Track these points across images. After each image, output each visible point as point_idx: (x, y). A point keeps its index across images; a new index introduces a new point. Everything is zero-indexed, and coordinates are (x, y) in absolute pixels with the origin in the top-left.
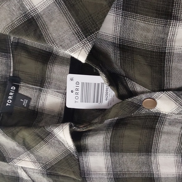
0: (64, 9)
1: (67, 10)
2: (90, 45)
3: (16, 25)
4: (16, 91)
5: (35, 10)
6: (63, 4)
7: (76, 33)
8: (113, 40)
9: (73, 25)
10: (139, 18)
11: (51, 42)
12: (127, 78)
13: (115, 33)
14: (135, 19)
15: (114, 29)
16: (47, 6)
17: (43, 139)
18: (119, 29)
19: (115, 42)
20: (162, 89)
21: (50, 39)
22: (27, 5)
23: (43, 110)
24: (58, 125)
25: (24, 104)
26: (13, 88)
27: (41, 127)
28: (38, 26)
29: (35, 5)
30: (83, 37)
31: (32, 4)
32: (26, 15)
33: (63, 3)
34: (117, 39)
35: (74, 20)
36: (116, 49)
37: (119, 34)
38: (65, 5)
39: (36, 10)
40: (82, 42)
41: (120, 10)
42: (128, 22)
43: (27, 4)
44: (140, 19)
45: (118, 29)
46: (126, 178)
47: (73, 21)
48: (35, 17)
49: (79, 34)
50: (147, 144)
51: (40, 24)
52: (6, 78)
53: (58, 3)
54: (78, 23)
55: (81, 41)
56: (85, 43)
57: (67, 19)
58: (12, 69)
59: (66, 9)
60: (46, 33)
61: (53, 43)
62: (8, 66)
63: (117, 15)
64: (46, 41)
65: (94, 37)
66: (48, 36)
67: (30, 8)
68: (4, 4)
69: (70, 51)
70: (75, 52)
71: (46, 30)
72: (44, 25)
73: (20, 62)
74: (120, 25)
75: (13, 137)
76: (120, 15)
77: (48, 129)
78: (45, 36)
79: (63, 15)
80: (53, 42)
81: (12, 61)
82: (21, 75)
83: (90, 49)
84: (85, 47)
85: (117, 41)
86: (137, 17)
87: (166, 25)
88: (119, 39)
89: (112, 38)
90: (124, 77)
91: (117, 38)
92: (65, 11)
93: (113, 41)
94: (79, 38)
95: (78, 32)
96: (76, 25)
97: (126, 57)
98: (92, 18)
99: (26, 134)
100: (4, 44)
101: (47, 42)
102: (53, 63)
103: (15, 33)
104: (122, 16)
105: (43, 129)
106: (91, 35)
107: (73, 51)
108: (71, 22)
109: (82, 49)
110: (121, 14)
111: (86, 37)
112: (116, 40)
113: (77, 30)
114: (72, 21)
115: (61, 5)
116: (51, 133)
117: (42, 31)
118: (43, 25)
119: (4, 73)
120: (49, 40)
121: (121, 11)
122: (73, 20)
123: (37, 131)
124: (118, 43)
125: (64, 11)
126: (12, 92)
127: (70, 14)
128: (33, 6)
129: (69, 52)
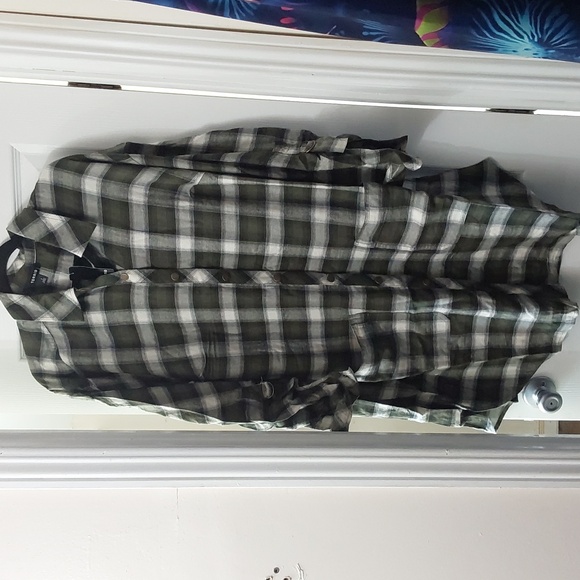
3: (43, 236)
4: (38, 273)
17: (58, 300)
20: (131, 268)
25: (43, 281)
26: (36, 271)
27: (56, 292)
32: (48, 231)
48: (53, 232)
50: (127, 302)
51: (56, 236)
52: (32, 264)
58: (35, 259)
62: (33, 257)
73: (41, 254)
75: (38, 300)
81: (35, 254)
82: (41, 262)
87: (128, 233)
99: (46, 297)
100: (30, 244)
102: (63, 254)
123: (54, 295)
126: (35, 274)
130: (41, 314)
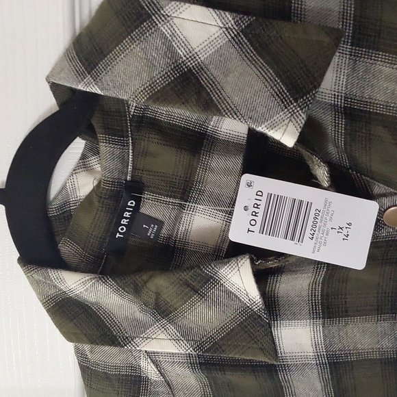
0: (248, 53)
1: (254, 55)
2: (302, 114)
3: (159, 86)
4: (137, 208)
5: (193, 58)
6: (245, 43)
7: (277, 95)
8: (333, 99)
9: (271, 80)
10: (382, 58)
11: (232, 112)
12: (352, 171)
13: (337, 87)
14: (375, 60)
15: (334, 80)
16: (216, 48)
17: (196, 292)
18: (345, 80)
19: (336, 103)
21: (228, 107)
22: (179, 49)
23: (185, 243)
24: (226, 260)
25: (149, 234)
26: (132, 203)
27: (192, 268)
28: (202, 86)
29: (194, 47)
30: (291, 101)
31: (189, 46)
33: (246, 41)
34: (340, 98)
35: (271, 72)
36: (338, 115)
37: (344, 89)
38: (250, 46)
39: (195, 55)
40: (288, 110)
41: (347, 45)
42: (361, 66)
43: (180, 47)
44: (383, 60)
45: (342, 80)
46: (352, 362)
47: (271, 74)
48: (194, 69)
49: (283, 96)
50: (392, 293)
51: (206, 81)
52: (120, 184)
53: (236, 43)
54: (279, 77)
55: (286, 108)
56: (293, 111)
57: (258, 70)
58: (129, 167)
59: (252, 52)
60: (219, 96)
61: (236, 114)
62: (125, 162)
63: (341, 55)
64: (223, 111)
65: (309, 101)
66: (225, 102)
67: (185, 53)
68: (134, 48)
69: (268, 126)
70: (276, 128)
71: (220, 92)
72: (214, 83)
73: (146, 154)
74: (346, 72)
76: (346, 54)
77: (208, 271)
78: (219, 102)
79: (249, 63)
80: (234, 112)
81: (131, 151)
82: (146, 178)
83: (304, 122)
84: (294, 118)
85: (341, 102)
86: (379, 57)
88: (345, 97)
89: (330, 95)
90: (348, 169)
91: (341, 96)
92: (251, 57)
93: (333, 102)
94: (283, 102)
95: (280, 93)
96: (276, 80)
97: (357, 129)
98: (306, 66)
99: (162, 284)
100: (117, 119)
101: (224, 113)
103: (158, 99)
104: (351, 55)
105: (198, 271)
106: (305, 98)
107: (272, 127)
108: (265, 76)
109: (289, 123)
110: (348, 53)
111: (296, 101)
112: (338, 99)
113: (279, 88)
114: (268, 74)
115: (242, 45)
116: (212, 277)
117: (211, 93)
118: (212, 83)
119: (116, 175)
120: (228, 109)
121: (349, 47)
122: (269, 72)
123: (186, 276)
124: (343, 104)
125: (249, 57)
126: (129, 211)
127: (262, 62)
128: (191, 50)
129: (265, 128)
130: (142, 328)
